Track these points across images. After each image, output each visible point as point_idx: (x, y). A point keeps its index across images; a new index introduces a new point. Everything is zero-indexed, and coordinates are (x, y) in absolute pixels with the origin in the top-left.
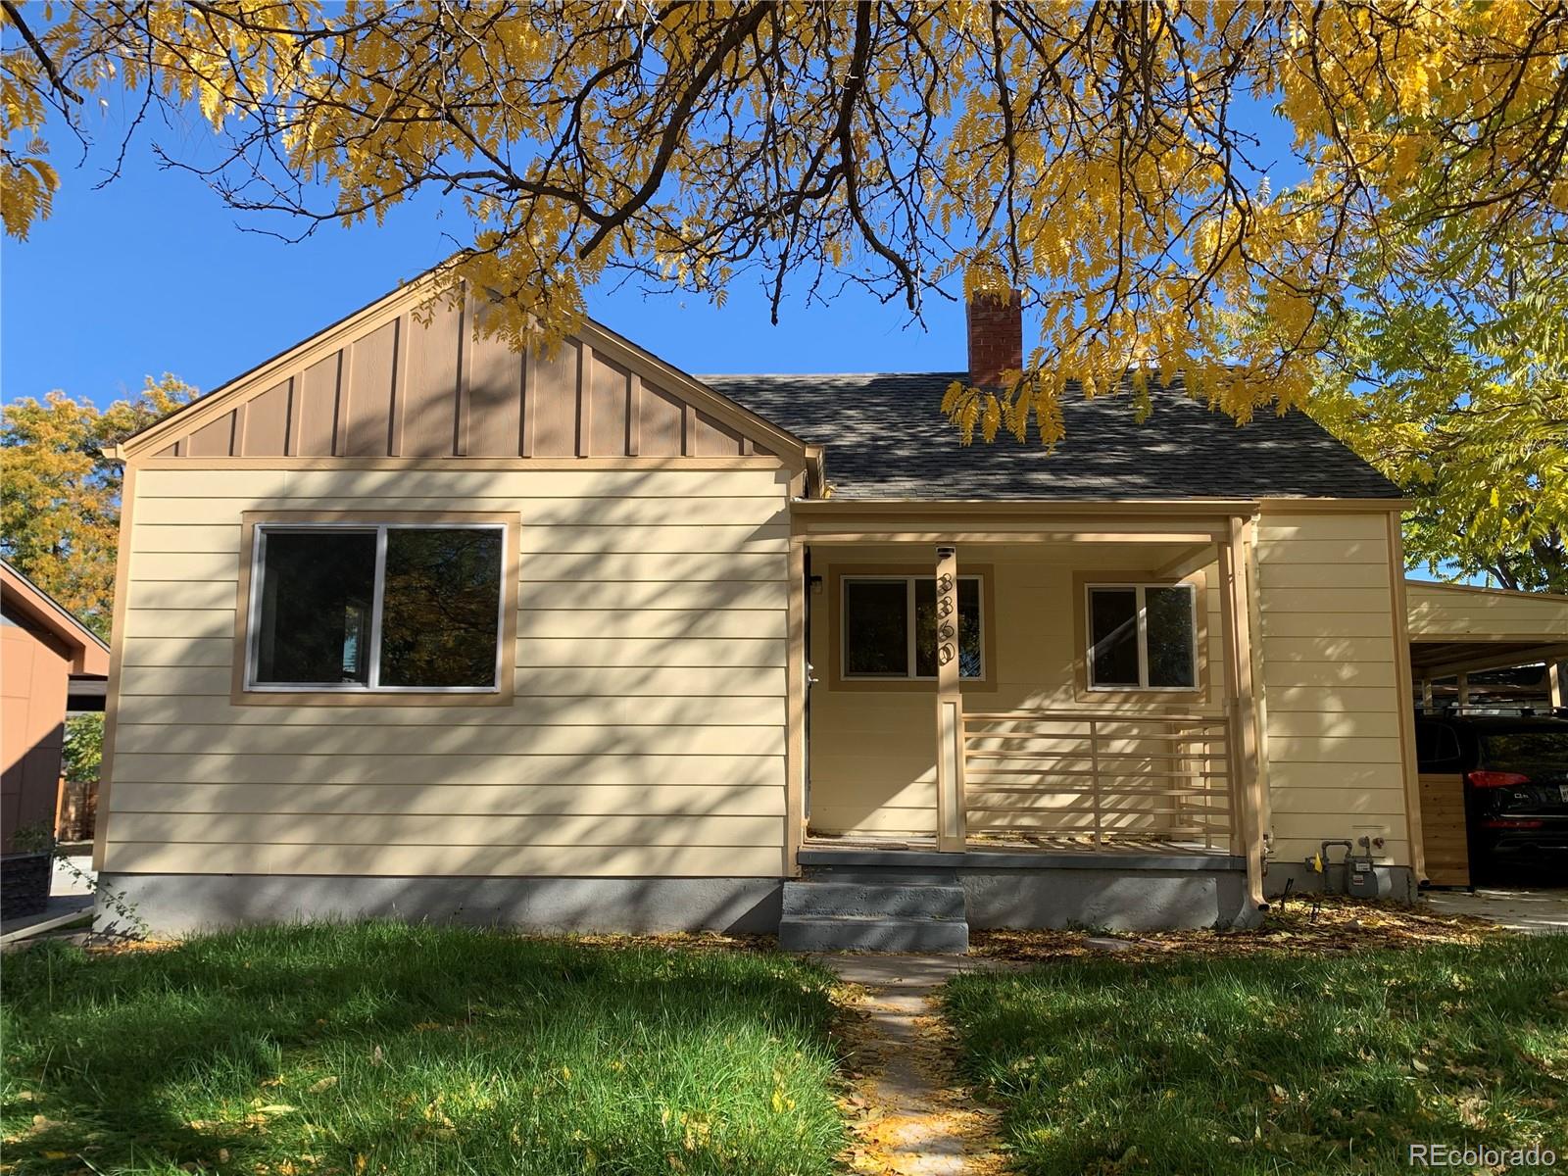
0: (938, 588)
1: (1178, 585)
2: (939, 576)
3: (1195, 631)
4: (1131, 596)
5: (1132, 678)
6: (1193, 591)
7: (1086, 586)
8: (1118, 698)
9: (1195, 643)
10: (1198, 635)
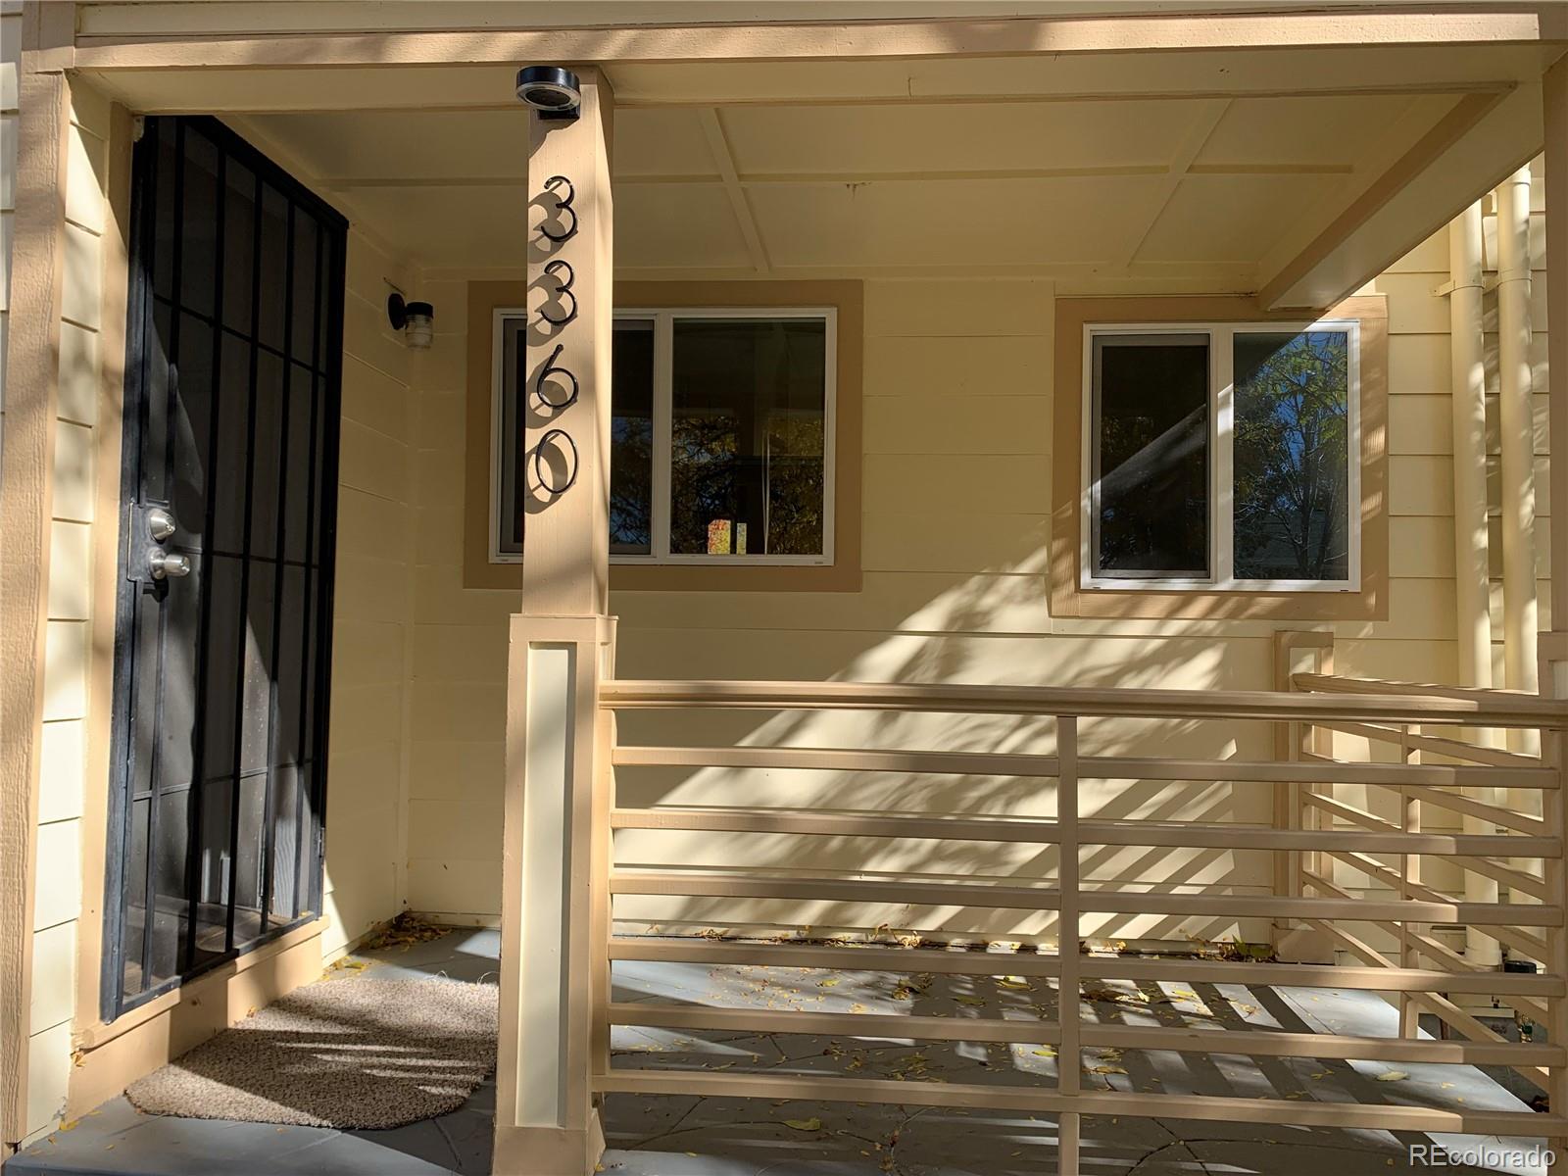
0: (533, 235)
1: (1314, 327)
2: (536, 188)
3: (1355, 435)
4: (1196, 357)
5: (1192, 558)
6: (1356, 338)
7: (1088, 330)
8: (1157, 606)
9: (1355, 461)
10: (1364, 443)
